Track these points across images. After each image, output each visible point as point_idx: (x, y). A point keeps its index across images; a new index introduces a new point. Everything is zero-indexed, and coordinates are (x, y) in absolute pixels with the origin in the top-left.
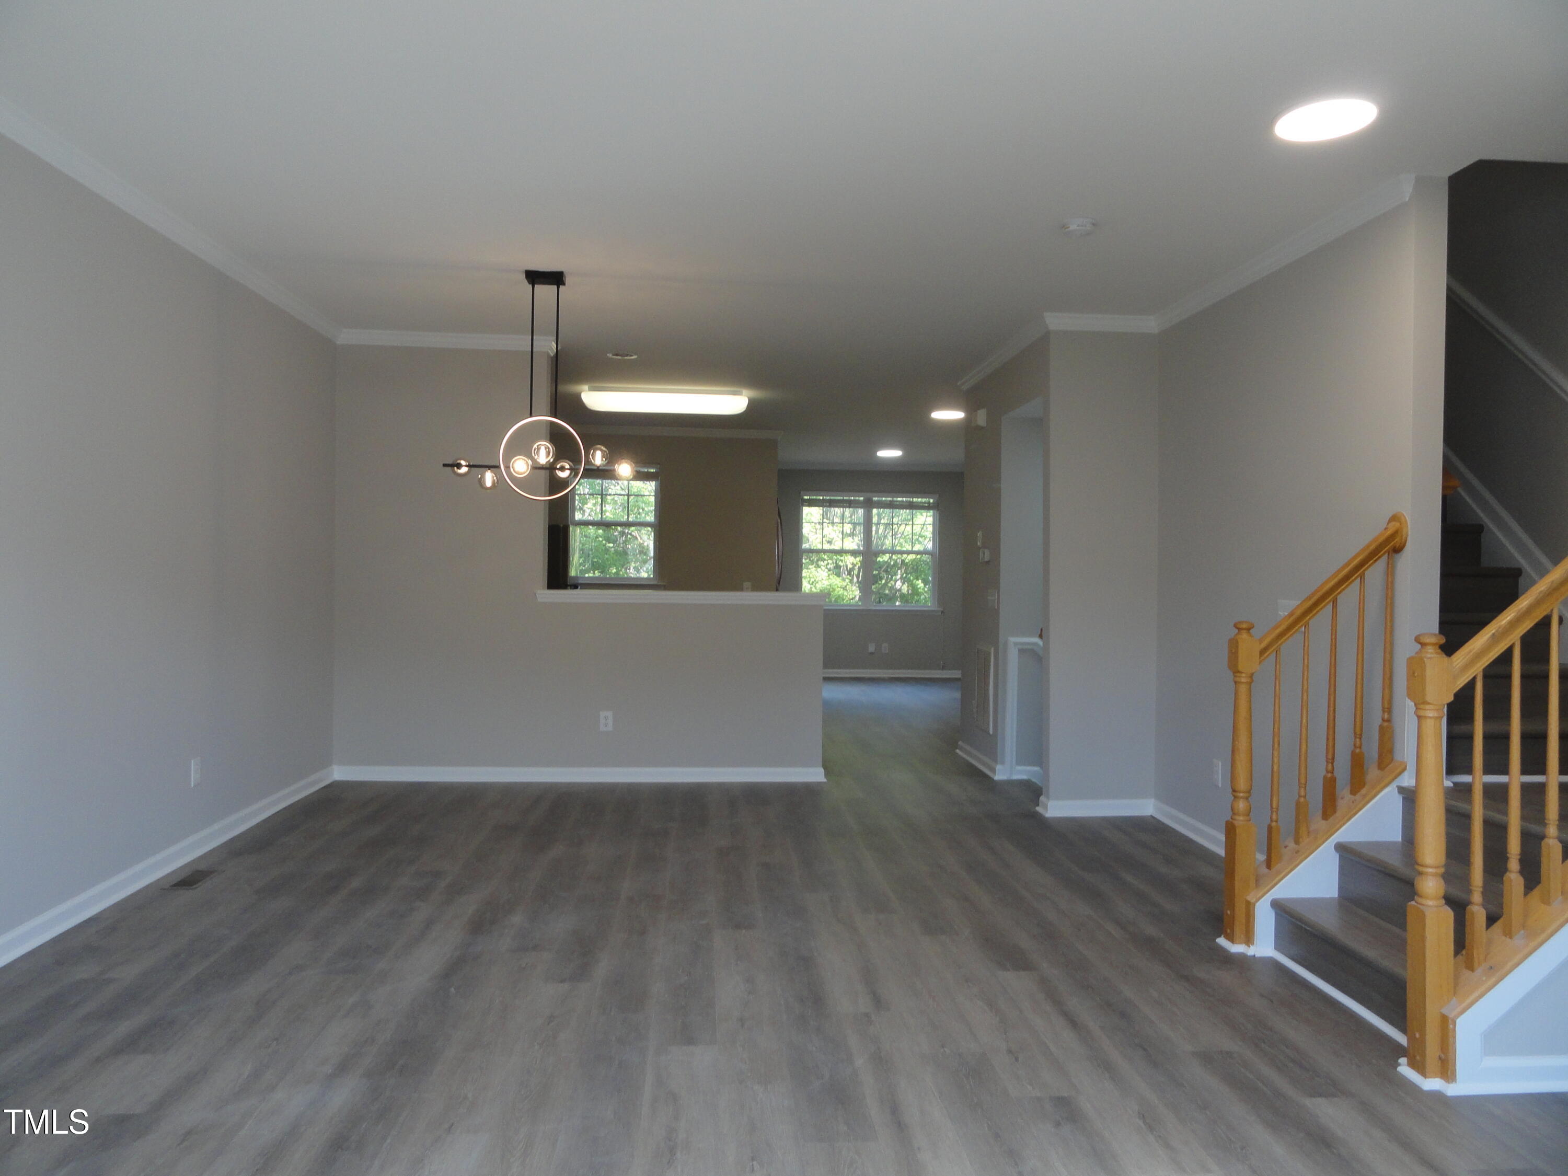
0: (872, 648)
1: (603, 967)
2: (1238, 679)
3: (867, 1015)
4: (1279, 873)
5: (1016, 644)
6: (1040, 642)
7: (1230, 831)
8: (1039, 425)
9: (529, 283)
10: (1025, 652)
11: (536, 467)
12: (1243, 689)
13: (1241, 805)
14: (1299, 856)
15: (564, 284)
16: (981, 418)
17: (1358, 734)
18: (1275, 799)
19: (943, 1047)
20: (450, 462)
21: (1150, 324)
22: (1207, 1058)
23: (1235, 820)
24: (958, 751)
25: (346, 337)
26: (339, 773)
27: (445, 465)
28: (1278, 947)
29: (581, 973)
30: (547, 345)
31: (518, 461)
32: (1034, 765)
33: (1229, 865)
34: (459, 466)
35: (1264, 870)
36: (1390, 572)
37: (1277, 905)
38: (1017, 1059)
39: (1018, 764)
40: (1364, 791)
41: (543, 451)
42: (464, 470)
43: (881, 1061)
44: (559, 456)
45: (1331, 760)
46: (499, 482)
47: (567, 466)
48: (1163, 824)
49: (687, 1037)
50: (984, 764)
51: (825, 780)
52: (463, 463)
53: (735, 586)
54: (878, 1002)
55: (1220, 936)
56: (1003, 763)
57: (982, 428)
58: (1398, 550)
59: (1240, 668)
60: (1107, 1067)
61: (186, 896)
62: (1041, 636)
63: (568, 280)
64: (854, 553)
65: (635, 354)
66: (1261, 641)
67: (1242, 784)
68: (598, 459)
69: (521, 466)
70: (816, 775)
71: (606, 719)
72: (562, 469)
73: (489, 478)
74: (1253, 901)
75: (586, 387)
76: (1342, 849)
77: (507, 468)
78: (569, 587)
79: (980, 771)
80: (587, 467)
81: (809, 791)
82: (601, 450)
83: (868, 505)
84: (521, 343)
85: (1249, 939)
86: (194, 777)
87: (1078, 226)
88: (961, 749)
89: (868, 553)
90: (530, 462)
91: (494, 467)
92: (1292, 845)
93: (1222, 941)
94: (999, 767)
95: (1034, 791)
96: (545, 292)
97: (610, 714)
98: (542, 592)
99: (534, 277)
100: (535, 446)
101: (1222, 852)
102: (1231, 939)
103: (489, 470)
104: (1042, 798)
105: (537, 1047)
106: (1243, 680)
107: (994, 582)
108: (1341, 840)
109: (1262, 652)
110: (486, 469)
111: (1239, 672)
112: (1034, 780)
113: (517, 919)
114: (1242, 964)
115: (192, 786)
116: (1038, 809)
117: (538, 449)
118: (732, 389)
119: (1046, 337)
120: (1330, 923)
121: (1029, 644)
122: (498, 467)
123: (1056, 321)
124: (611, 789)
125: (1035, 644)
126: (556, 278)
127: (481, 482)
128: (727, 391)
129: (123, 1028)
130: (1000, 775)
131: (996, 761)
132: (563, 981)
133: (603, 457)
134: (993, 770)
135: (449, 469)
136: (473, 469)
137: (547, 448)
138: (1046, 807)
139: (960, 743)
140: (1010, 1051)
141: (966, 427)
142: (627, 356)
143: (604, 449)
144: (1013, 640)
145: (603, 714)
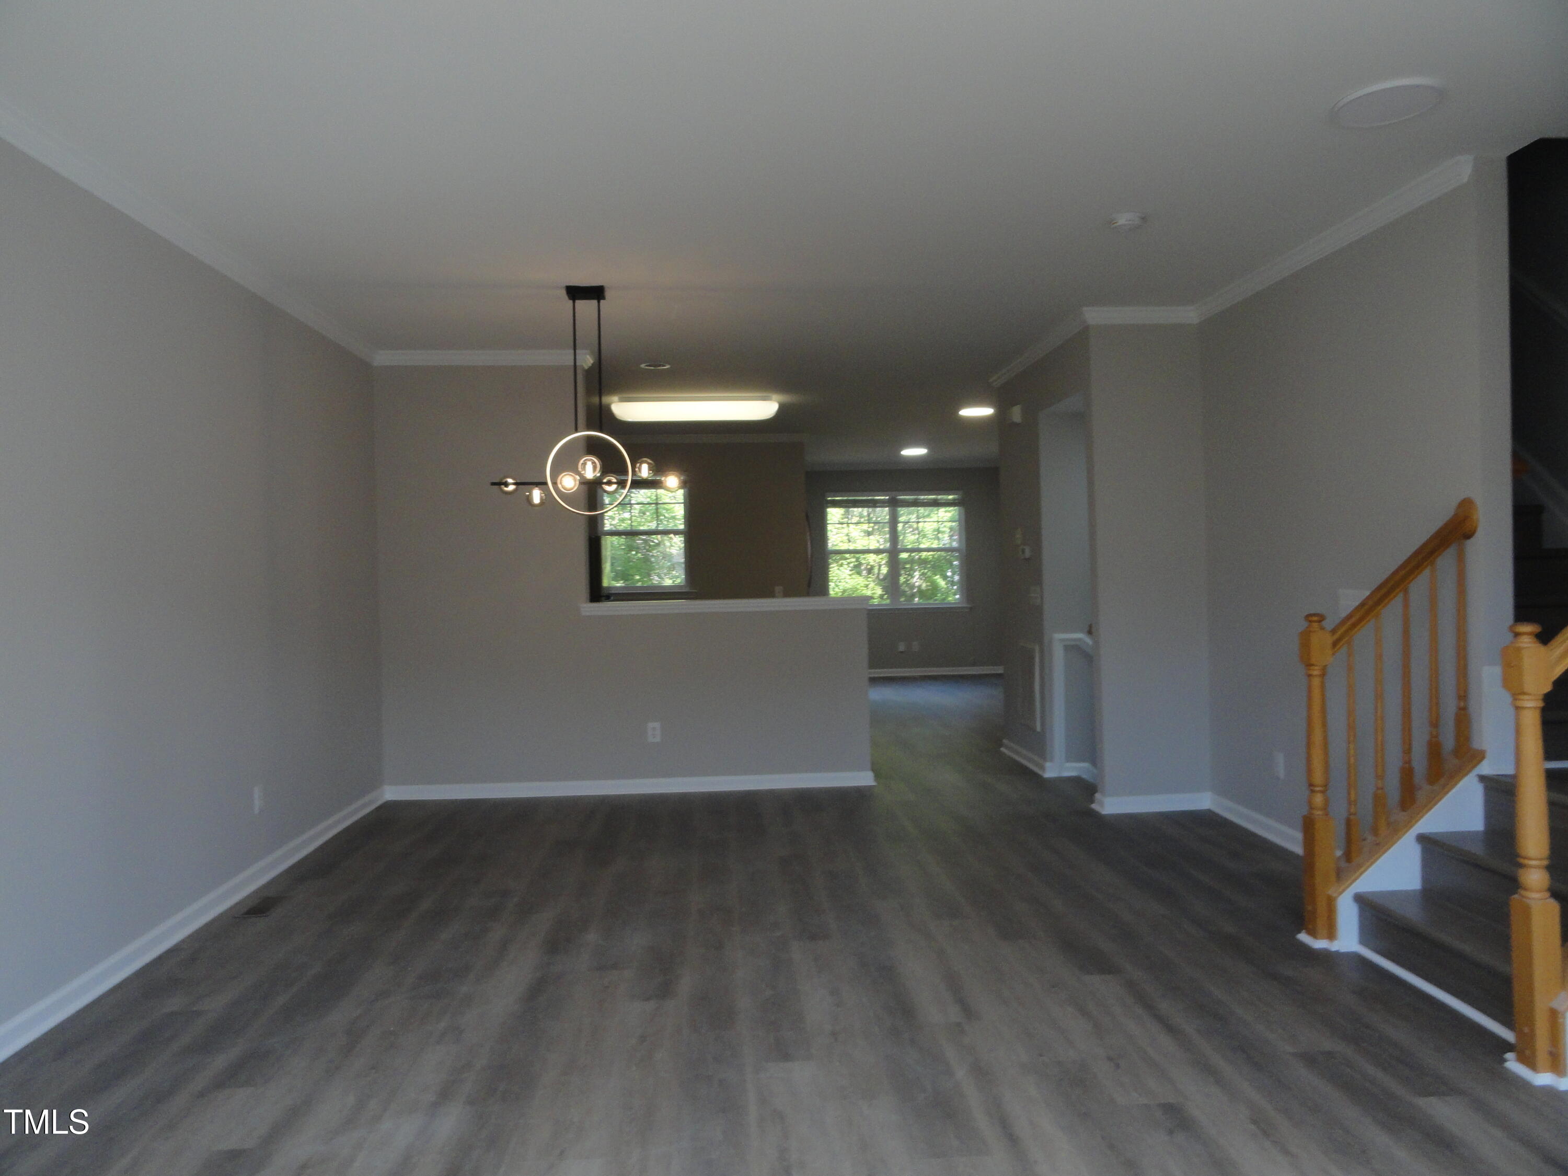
0: (902, 647)
1: (686, 983)
2: (1311, 672)
3: (959, 1025)
4: (1359, 866)
5: (1063, 640)
6: (1088, 640)
7: (1308, 826)
8: (1081, 419)
9: (570, 299)
10: (1073, 649)
11: (585, 483)
12: (1316, 682)
13: (1318, 799)
14: (1380, 847)
15: (604, 298)
16: (1016, 414)
17: (1435, 723)
18: (1353, 792)
19: (1041, 1055)
20: (497, 481)
21: (1190, 315)
22: (1310, 1059)
23: (1313, 814)
24: (1002, 749)
25: (383, 358)
26: (391, 793)
27: (493, 484)
28: (1363, 941)
29: (665, 991)
30: (587, 360)
31: (563, 479)
32: (1083, 761)
33: (1307, 863)
34: (506, 485)
35: (1343, 864)
36: (1461, 559)
37: (1360, 899)
38: (1118, 1066)
39: (1068, 760)
40: (1442, 781)
41: (589, 466)
42: (511, 488)
43: (981, 1072)
44: (605, 471)
45: (1407, 750)
46: (548, 499)
47: (614, 480)
48: (1221, 817)
49: (783, 1053)
50: (1030, 760)
51: (874, 784)
52: (510, 481)
53: (765, 592)
54: (968, 1012)
55: (1299, 932)
56: (1051, 761)
57: (1017, 425)
58: (1469, 535)
59: (1313, 661)
60: (1208, 1070)
61: (261, 924)
62: (1090, 632)
63: (608, 294)
64: (877, 552)
65: (669, 364)
66: (1333, 631)
67: (1318, 778)
68: (645, 471)
69: (569, 482)
70: (864, 779)
71: (654, 731)
72: (609, 483)
73: (536, 495)
74: (1334, 895)
75: (615, 398)
76: (1423, 839)
77: (555, 484)
78: (603, 598)
79: (1027, 768)
80: (635, 478)
81: (859, 795)
82: (648, 463)
83: (894, 504)
84: (566, 358)
85: (1331, 935)
86: (258, 804)
87: (1126, 221)
88: (1007, 747)
89: (893, 552)
90: (578, 477)
91: (542, 484)
92: (1370, 838)
93: (1303, 937)
94: (1048, 765)
95: (1088, 789)
96: (586, 307)
97: (657, 725)
98: (585, 605)
99: (575, 293)
100: (582, 461)
101: (1298, 850)
102: (1313, 933)
103: (537, 487)
104: (1097, 796)
105: (634, 1068)
106: (1315, 673)
107: (1037, 577)
108: (1421, 831)
109: (1335, 644)
110: (531, 486)
111: (1313, 665)
112: (1084, 776)
113: (592, 937)
114: (1326, 959)
115: (256, 811)
116: (1094, 806)
117: (584, 464)
118: (765, 394)
119: (1085, 332)
120: (1413, 913)
121: (1075, 640)
122: (545, 483)
123: (1095, 316)
124: (663, 799)
125: (1080, 640)
126: (596, 293)
127: (529, 499)
128: (759, 396)
129: (220, 1062)
130: (1051, 771)
131: (1045, 759)
132: (648, 999)
133: (650, 469)
134: (1042, 768)
135: (496, 487)
136: (520, 486)
137: (594, 463)
138: (1102, 804)
139: (1005, 741)
140: (1110, 1059)
141: (999, 423)
142: (660, 366)
143: (649, 461)
144: (1059, 636)
145: (651, 725)
